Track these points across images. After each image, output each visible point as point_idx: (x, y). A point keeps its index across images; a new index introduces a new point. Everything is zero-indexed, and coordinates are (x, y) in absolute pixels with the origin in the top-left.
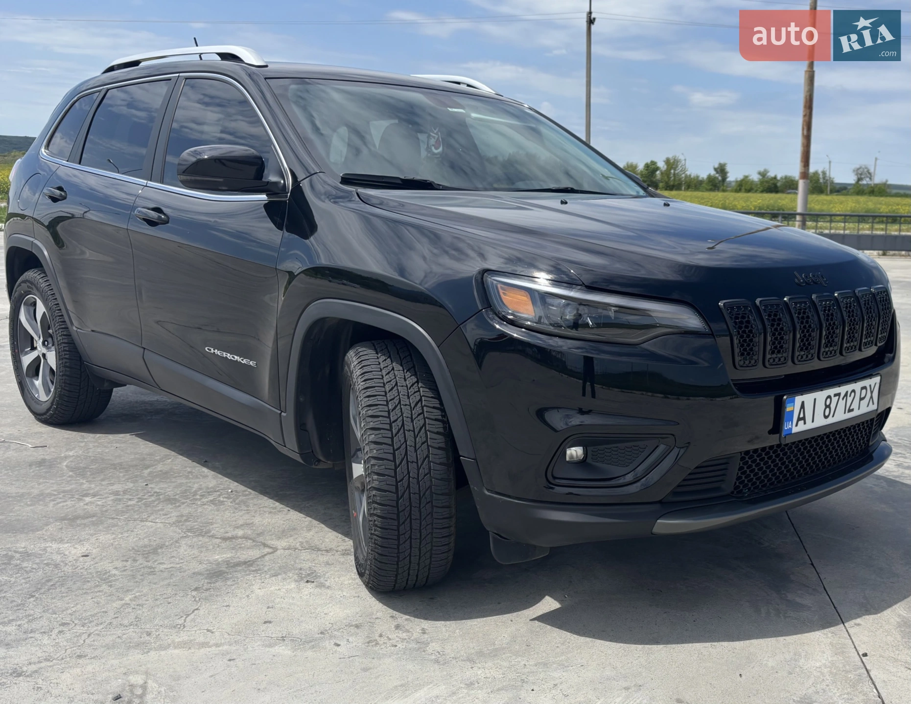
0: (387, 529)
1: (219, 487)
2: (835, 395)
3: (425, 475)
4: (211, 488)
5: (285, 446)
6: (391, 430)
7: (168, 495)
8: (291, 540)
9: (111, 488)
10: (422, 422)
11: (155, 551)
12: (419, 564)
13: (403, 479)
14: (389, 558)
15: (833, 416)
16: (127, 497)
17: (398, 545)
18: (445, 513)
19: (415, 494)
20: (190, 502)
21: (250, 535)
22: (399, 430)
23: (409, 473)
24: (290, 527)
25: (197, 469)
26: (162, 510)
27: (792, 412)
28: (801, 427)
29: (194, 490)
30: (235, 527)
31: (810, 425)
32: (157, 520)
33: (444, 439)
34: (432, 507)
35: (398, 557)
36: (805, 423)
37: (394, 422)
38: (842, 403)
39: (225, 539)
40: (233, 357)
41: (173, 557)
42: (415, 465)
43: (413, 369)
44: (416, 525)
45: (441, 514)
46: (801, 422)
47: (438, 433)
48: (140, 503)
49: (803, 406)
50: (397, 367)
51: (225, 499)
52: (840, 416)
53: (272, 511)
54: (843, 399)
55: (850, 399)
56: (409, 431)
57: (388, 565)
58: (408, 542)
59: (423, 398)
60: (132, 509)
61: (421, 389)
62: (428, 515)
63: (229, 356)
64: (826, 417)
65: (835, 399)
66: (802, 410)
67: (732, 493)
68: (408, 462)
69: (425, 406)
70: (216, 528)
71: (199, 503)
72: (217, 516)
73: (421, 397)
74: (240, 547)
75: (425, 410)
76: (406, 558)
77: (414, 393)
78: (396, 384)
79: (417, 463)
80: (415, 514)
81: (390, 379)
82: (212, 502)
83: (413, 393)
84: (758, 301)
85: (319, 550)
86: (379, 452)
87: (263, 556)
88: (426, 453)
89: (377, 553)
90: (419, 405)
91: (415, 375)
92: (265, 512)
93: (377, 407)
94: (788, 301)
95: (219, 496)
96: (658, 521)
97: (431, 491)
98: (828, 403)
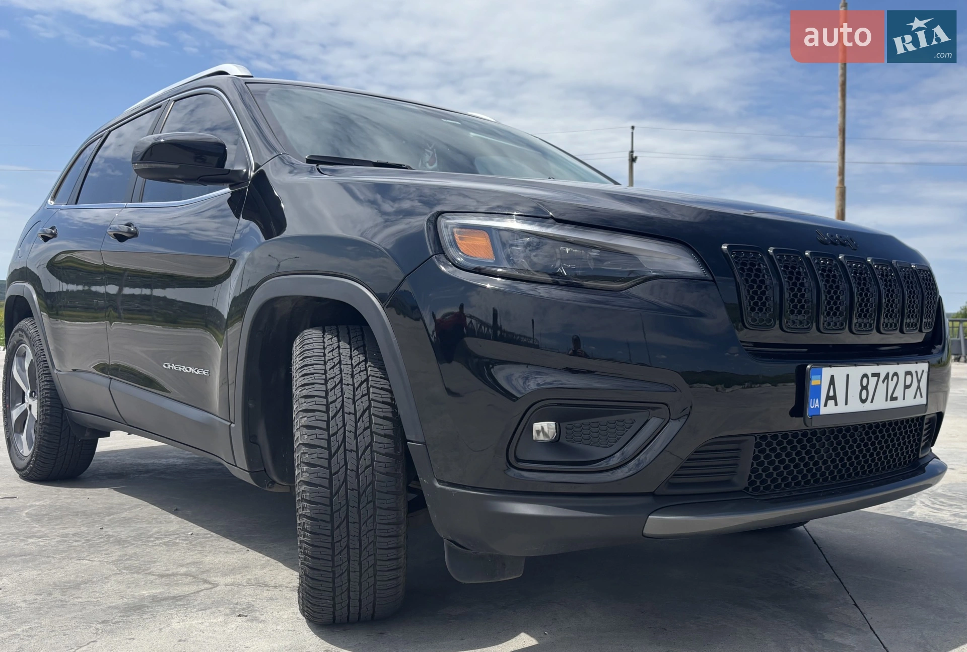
0: (318, 534)
1: (179, 531)
2: (874, 375)
3: (366, 468)
4: (170, 532)
5: (236, 466)
6: (327, 412)
7: (120, 538)
8: (238, 577)
9: (61, 531)
10: (366, 404)
11: (77, 586)
12: (360, 584)
13: (338, 471)
14: (322, 572)
15: (872, 402)
16: (74, 539)
17: (333, 556)
18: (391, 517)
19: (353, 490)
20: (141, 544)
21: (193, 572)
22: (337, 412)
23: (346, 464)
24: (242, 565)
25: (163, 516)
26: (107, 550)
27: (819, 387)
28: (830, 409)
29: (151, 533)
30: (180, 566)
31: (841, 408)
32: (95, 559)
33: (392, 425)
34: (375, 508)
35: (334, 572)
36: (836, 404)
37: (331, 403)
38: (882, 387)
39: (162, 576)
40: (188, 369)
41: (96, 592)
42: (354, 454)
43: (362, 348)
44: (353, 530)
45: (385, 518)
46: (831, 403)
47: (384, 418)
48: (85, 544)
49: (832, 381)
50: (343, 344)
51: (181, 541)
52: (880, 403)
53: (229, 551)
54: (883, 382)
55: (892, 384)
56: (350, 413)
57: (321, 583)
58: (345, 551)
59: (370, 378)
60: (74, 549)
61: (369, 369)
62: (368, 519)
63: (185, 369)
64: (863, 401)
65: (873, 381)
66: (832, 386)
67: (747, 489)
68: (345, 450)
69: (372, 386)
70: (157, 566)
71: (151, 544)
72: (165, 555)
73: (368, 377)
74: (176, 584)
75: (371, 392)
76: (343, 573)
77: (360, 372)
78: (340, 362)
79: (357, 452)
80: (353, 517)
81: (333, 357)
82: (166, 544)
83: (358, 371)
84: (770, 251)
85: (266, 586)
86: (311, 437)
87: (198, 592)
88: (368, 440)
89: (307, 566)
90: (365, 385)
91: (364, 353)
92: (221, 552)
93: (313, 386)
94: (809, 256)
95: (176, 538)
96: (650, 517)
97: (373, 488)
98: (865, 383)
